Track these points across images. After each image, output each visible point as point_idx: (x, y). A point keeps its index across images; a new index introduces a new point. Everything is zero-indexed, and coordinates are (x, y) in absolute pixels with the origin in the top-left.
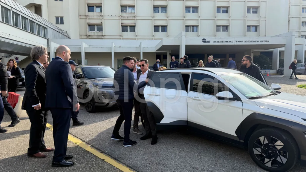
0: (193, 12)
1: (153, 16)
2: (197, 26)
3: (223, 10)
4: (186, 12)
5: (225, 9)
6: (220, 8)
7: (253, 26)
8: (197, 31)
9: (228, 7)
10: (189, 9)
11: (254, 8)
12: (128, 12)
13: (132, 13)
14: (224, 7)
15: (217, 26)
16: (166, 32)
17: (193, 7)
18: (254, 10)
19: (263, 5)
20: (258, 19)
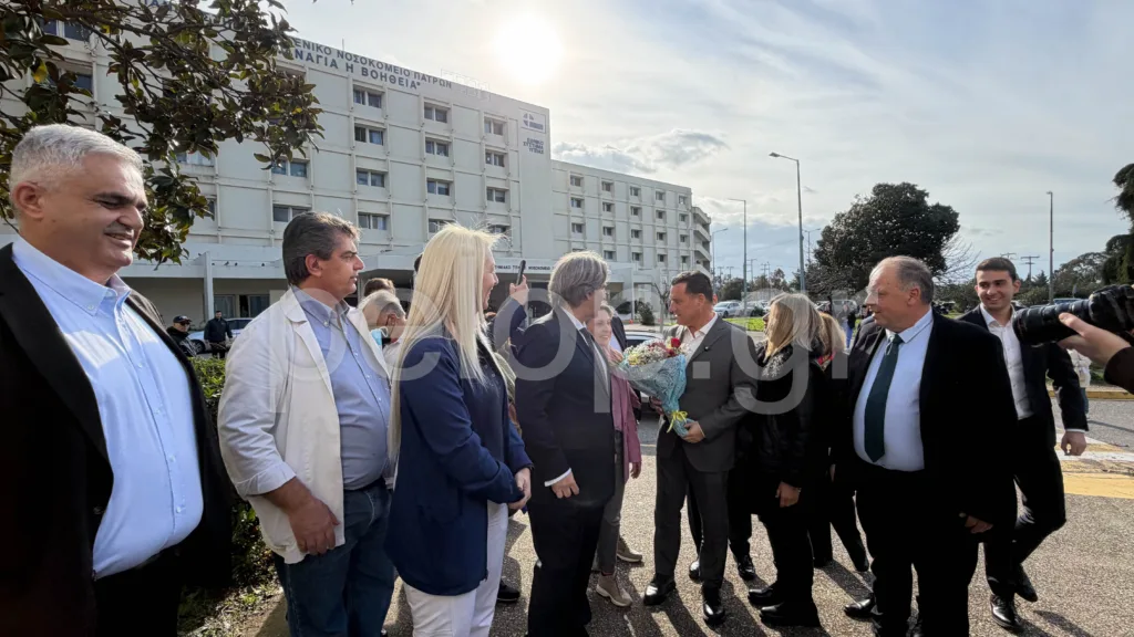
0: (373, 184)
2: (385, 217)
3: (440, 189)
4: (358, 183)
5: (443, 186)
6: (434, 182)
7: (498, 226)
8: (385, 228)
9: (449, 184)
10: (363, 176)
11: (497, 190)
12: (188, 161)
13: (202, 165)
14: (440, 181)
15: (430, 220)
17: (374, 173)
18: (500, 195)
19: (513, 189)
20: (506, 213)
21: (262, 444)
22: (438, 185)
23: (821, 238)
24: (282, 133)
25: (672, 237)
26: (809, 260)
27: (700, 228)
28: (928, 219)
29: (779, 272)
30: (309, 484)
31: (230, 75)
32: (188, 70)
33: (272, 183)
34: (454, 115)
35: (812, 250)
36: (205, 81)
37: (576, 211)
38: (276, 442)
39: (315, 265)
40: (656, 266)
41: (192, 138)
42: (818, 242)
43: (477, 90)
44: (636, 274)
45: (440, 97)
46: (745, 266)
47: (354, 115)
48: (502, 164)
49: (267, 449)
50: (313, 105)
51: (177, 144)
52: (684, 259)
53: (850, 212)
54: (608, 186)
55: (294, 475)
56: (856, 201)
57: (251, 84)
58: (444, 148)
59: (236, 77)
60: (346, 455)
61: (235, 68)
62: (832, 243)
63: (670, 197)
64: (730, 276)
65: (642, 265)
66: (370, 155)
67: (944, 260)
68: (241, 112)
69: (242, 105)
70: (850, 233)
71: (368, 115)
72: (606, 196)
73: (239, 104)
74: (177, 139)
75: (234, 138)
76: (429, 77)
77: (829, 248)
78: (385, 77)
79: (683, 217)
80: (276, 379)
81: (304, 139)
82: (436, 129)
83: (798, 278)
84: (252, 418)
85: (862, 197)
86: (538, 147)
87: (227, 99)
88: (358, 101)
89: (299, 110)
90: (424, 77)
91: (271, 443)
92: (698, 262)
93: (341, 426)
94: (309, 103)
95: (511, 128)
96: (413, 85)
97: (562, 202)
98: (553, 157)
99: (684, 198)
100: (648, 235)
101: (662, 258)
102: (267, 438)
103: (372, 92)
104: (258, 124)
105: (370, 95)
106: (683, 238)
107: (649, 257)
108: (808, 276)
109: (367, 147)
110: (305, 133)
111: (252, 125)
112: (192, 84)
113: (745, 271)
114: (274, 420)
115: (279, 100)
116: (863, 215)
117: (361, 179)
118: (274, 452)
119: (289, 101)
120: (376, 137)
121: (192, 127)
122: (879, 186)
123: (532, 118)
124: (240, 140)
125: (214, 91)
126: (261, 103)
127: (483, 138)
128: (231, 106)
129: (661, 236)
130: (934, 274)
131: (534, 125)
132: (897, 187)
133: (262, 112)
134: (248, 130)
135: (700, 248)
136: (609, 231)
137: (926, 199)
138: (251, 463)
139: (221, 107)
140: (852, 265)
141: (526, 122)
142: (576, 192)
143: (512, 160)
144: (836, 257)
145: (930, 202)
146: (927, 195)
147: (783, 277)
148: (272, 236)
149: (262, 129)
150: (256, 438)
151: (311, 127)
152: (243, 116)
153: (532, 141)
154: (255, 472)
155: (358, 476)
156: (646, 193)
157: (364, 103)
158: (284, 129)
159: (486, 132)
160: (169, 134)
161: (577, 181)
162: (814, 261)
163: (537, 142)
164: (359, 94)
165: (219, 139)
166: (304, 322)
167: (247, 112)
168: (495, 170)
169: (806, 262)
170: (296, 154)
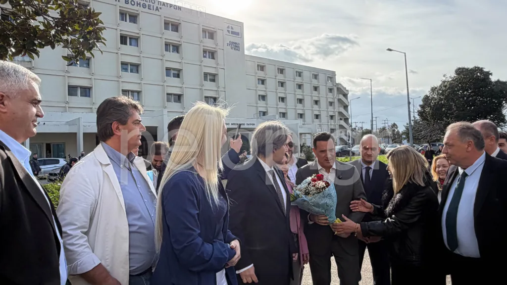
0: (131, 71)
1: (67, 71)
2: (139, 92)
3: (174, 74)
4: (122, 71)
5: (176, 72)
6: (170, 70)
7: (211, 97)
9: (179, 71)
10: (125, 67)
11: (211, 74)
14: (174, 69)
15: (168, 94)
16: (89, 96)
17: (132, 65)
18: (212, 78)
19: (221, 74)
20: (216, 89)
21: (81, 241)
22: (172, 72)
23: (422, 103)
24: (80, 43)
25: (323, 103)
26: (414, 117)
27: (341, 97)
28: (493, 90)
29: (394, 125)
30: (108, 268)
31: (48, 8)
32: (22, 5)
33: (67, 72)
34: (183, 28)
35: (416, 111)
36: (32, 11)
37: (261, 87)
38: (88, 241)
39: (118, 128)
40: (313, 122)
41: (24, 47)
42: (420, 106)
43: (197, 11)
44: (301, 127)
45: (174, 16)
46: (372, 121)
47: (120, 28)
48: (213, 58)
49: (85, 245)
50: (100, 25)
51: (14, 50)
52: (332, 117)
53: (440, 86)
54: (281, 71)
55: (100, 262)
56: (444, 79)
57: (62, 13)
58: (177, 48)
59: (52, 8)
60: (132, 251)
61: (51, 3)
62: (429, 106)
63: (321, 77)
64: (362, 128)
65: (304, 121)
66: (129, 53)
67: (504, 116)
68: (54, 30)
69: (55, 26)
70: (441, 100)
71: (128, 28)
72: (281, 77)
73: (53, 25)
74: (14, 47)
75: (49, 46)
76: (167, 4)
77: (428, 109)
78: (140, 4)
79: (331, 90)
80: (91, 200)
81: (93, 47)
82: (172, 36)
83: (407, 129)
84: (75, 225)
85: (448, 76)
86: (237, 46)
87: (46, 22)
88: (122, 20)
89: (91, 28)
90: (164, 4)
91: (85, 241)
92: (341, 119)
93: (130, 232)
94: (97, 24)
95: (219, 36)
96: (157, 9)
97: (253, 81)
98: (246, 53)
99: (331, 78)
100: (308, 102)
101: (317, 117)
102: (85, 237)
103: (131, 14)
104: (65, 37)
105: (130, 16)
106: (331, 104)
107: (309, 116)
108: (414, 128)
109: (128, 49)
110: (94, 42)
111: (61, 38)
112: (24, 13)
113: (372, 125)
114: (88, 226)
115: (78, 23)
116: (449, 88)
117: (123, 69)
118: (88, 247)
119: (85, 23)
120: (133, 42)
121: (24, 40)
122: (460, 69)
123: (232, 28)
124: (53, 47)
125: (37, 18)
126: (66, 24)
127: (201, 42)
128: (48, 26)
129: (316, 102)
130: (498, 125)
131: (233, 33)
132: (472, 69)
133: (67, 30)
134: (58, 41)
135: (342, 110)
136: (283, 99)
137: (490, 77)
138: (74, 254)
139: (42, 27)
140: (443, 120)
141: (228, 31)
142: (261, 74)
143: (220, 55)
144: (432, 116)
145: (493, 78)
146: (491, 74)
147: (397, 128)
148: (67, 105)
149: (67, 40)
150: (78, 238)
151: (98, 39)
152: (56, 32)
153: (233, 43)
154: (76, 260)
155: (139, 265)
156: (306, 75)
157: (126, 21)
158: (81, 40)
159: (203, 38)
160: (10, 45)
161: (262, 68)
162: (418, 117)
163: (236, 43)
164: (123, 15)
165: (40, 47)
166: (109, 164)
167: (58, 30)
168: (208, 61)
169: (412, 118)
170: (87, 54)
